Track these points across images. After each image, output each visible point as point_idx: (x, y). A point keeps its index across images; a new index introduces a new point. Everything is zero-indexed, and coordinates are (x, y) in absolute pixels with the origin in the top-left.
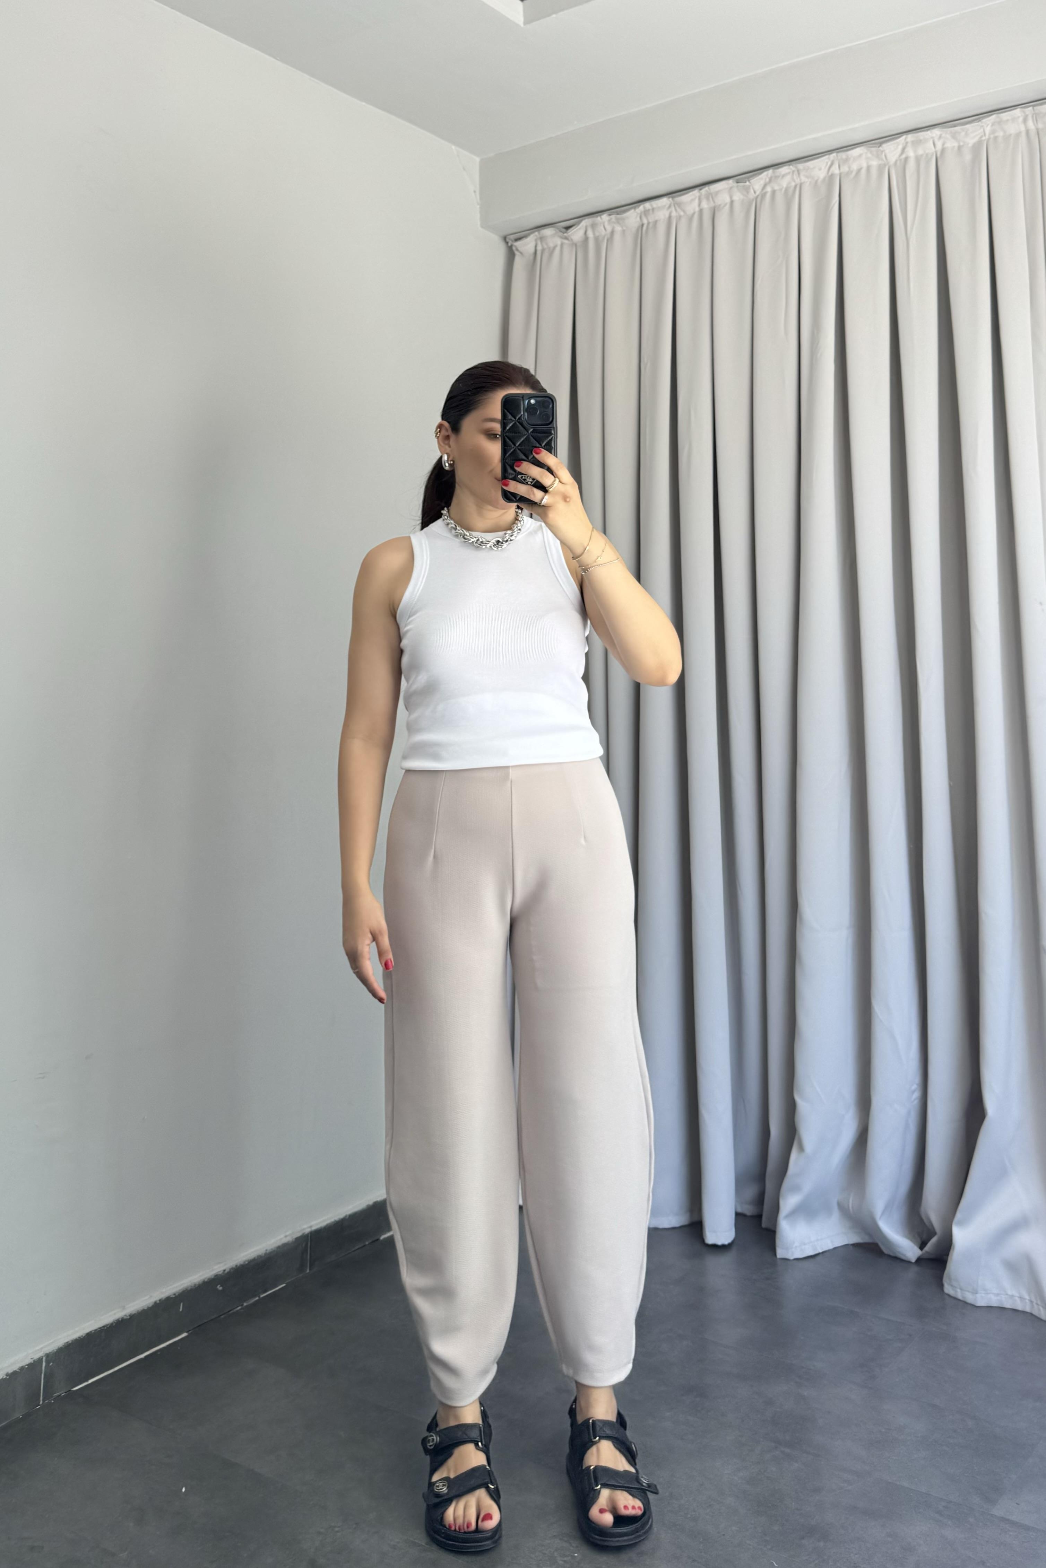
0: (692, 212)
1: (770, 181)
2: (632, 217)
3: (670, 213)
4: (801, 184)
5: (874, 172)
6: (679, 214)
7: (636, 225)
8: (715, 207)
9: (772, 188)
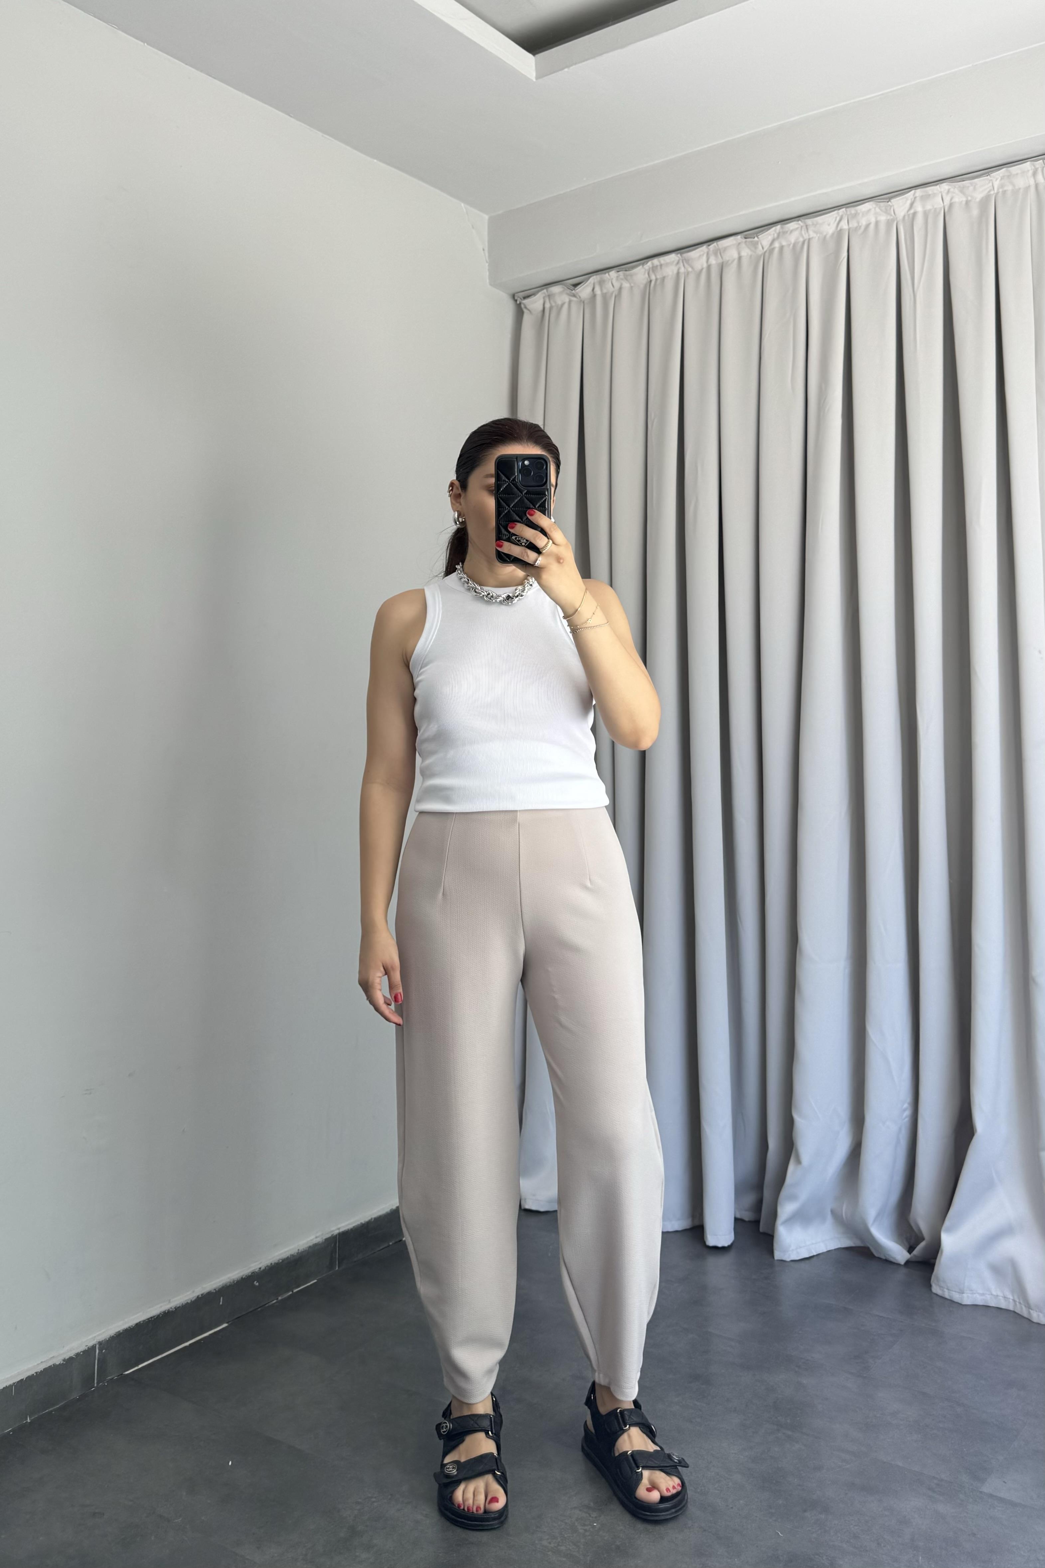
0: (700, 266)
1: (779, 236)
2: (641, 272)
3: (679, 269)
4: (809, 240)
5: (882, 227)
6: (687, 270)
7: (644, 282)
8: (723, 263)
9: (780, 243)
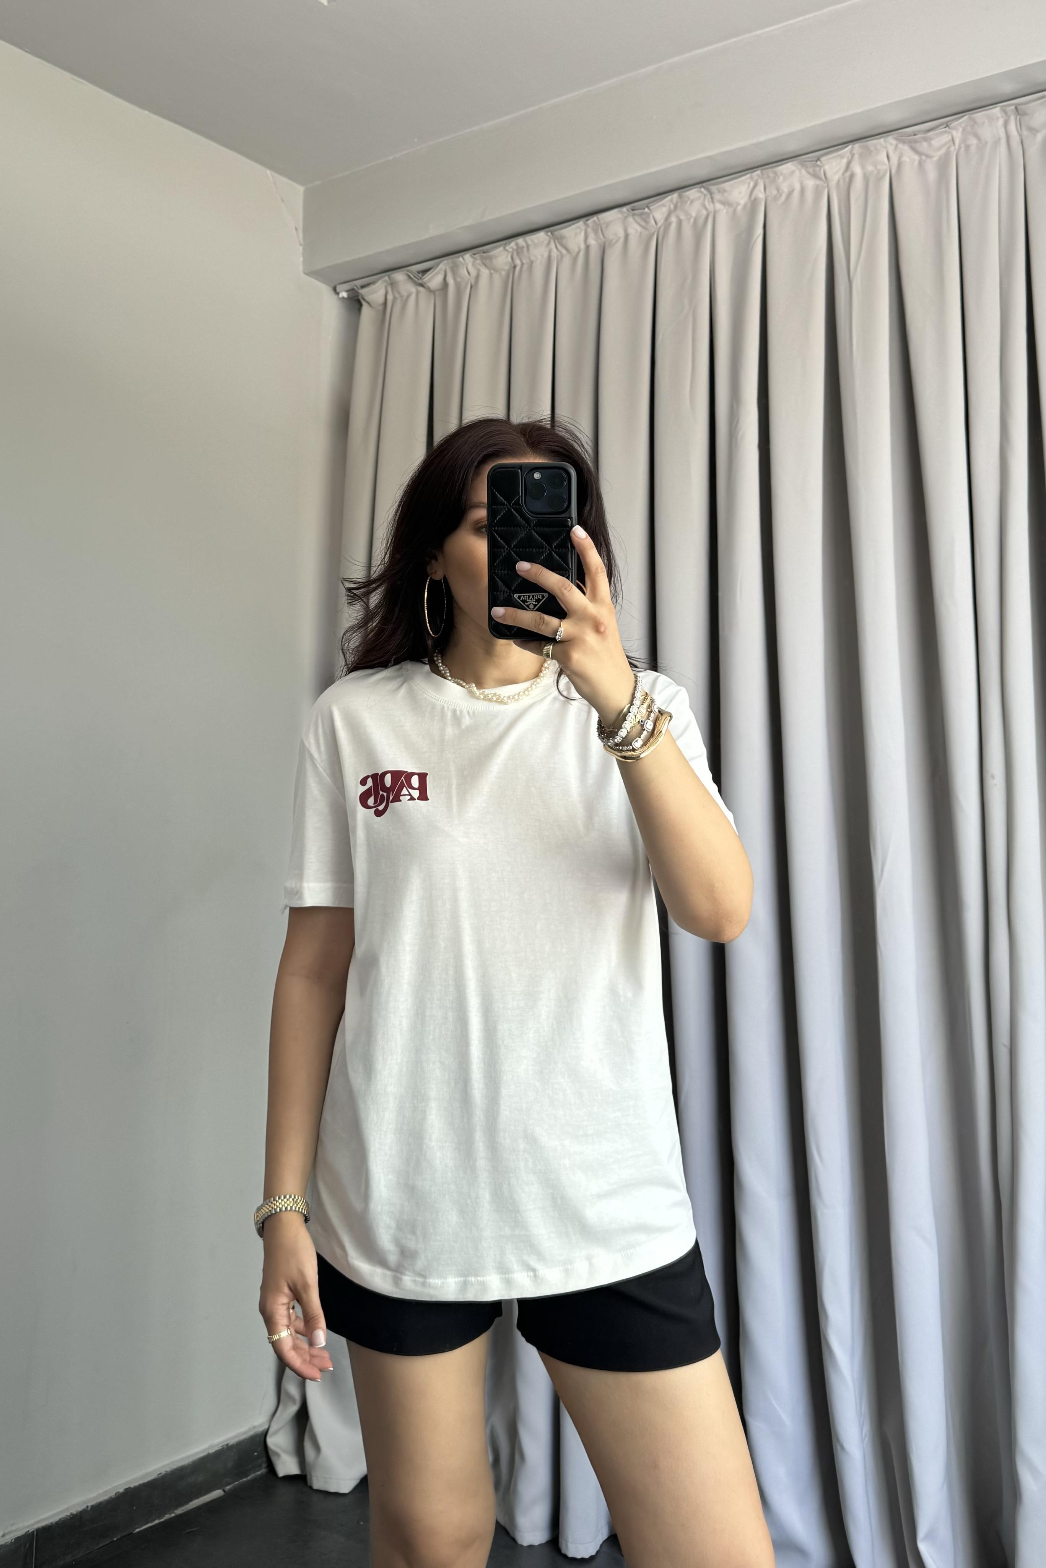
0: (577, 250)
1: (676, 207)
2: (502, 256)
3: (550, 252)
4: (715, 213)
5: (809, 195)
6: (560, 252)
7: (507, 268)
8: (604, 243)
9: (678, 217)
